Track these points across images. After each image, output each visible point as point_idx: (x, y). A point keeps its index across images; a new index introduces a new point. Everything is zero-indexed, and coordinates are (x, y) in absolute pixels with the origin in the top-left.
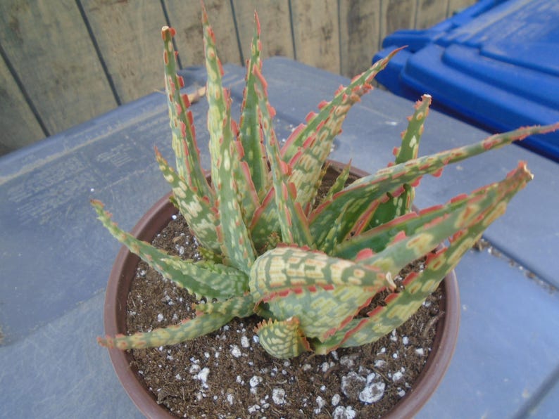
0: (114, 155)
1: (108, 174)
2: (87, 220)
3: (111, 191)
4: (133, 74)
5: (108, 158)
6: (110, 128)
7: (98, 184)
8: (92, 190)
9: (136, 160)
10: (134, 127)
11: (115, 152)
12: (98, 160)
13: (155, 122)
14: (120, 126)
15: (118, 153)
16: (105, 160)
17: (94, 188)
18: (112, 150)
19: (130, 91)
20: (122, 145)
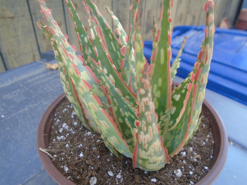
0: (15, 95)
1: (12, 107)
2: (3, 136)
3: (17, 117)
4: (14, 53)
5: (11, 97)
6: (10, 80)
7: (6, 113)
8: (3, 116)
9: (29, 98)
10: (24, 80)
11: (15, 94)
12: (4, 98)
13: (38, 78)
14: (16, 80)
15: (17, 94)
16: (9, 98)
17: (4, 115)
18: (13, 92)
19: (12, 62)
20: (19, 90)
